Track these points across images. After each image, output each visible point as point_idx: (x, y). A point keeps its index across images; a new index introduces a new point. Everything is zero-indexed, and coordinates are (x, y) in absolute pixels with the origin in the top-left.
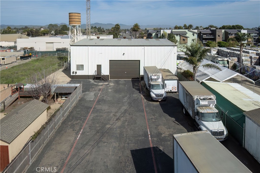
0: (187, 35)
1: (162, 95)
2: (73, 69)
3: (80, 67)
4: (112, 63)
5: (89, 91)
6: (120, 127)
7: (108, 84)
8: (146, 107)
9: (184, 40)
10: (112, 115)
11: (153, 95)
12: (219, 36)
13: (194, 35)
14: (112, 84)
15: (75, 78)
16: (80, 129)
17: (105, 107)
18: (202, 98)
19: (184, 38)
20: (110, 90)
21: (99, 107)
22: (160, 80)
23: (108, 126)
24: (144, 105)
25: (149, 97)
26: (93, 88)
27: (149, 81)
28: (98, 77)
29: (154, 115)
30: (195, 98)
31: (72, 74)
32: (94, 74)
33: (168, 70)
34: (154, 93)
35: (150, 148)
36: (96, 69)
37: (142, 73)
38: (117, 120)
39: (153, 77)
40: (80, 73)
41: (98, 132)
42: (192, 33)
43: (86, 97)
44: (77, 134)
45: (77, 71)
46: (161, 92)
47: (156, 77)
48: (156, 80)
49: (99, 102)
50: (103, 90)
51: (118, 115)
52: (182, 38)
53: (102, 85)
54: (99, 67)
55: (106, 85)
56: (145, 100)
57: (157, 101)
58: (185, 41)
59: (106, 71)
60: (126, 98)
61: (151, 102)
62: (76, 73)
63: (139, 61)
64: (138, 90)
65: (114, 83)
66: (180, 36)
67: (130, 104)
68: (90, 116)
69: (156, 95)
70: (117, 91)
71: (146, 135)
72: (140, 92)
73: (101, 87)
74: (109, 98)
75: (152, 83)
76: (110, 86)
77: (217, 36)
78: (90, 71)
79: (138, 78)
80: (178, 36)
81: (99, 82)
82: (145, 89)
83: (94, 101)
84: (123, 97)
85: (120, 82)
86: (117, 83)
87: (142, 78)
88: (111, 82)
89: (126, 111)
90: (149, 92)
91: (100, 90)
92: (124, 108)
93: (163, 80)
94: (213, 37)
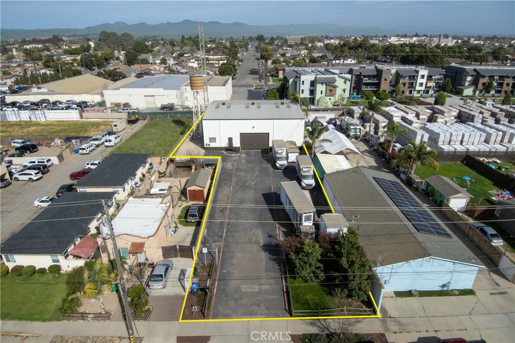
0: (336, 84)
1: (285, 165)
2: (206, 141)
3: (213, 140)
4: (243, 136)
5: (226, 162)
6: (255, 185)
7: (240, 156)
8: (272, 173)
9: (331, 91)
10: (248, 178)
11: (278, 165)
12: (385, 80)
13: (345, 84)
14: (243, 156)
15: (210, 151)
16: (231, 185)
17: (243, 174)
18: (305, 167)
19: (332, 88)
20: (243, 161)
21: (238, 173)
22: (284, 153)
23: (247, 184)
24: (271, 172)
25: (275, 167)
26: (228, 159)
27: (275, 154)
28: (230, 149)
29: (277, 178)
30: (301, 167)
31: (205, 146)
32: (227, 146)
33: (295, 142)
34: (279, 163)
35: (272, 193)
36: (227, 141)
37: (271, 145)
38: (252, 181)
39: (279, 152)
40: (212, 145)
41: (242, 187)
42: (344, 80)
43: (225, 167)
44: (230, 187)
45: (210, 143)
46: (284, 162)
47: (281, 152)
48: (281, 153)
49: (237, 170)
50: (238, 160)
51: (253, 178)
52: (329, 88)
53: (235, 156)
54: (230, 140)
55: (239, 156)
56: (272, 169)
57: (281, 169)
58: (333, 92)
59: (237, 143)
60: (257, 167)
61: (276, 170)
62: (209, 145)
63: (269, 133)
64: (267, 160)
65: (245, 154)
66: (327, 85)
67: (260, 171)
68: (234, 179)
69: (280, 165)
70: (249, 162)
71: (271, 188)
72: (268, 163)
73: (235, 158)
74: (244, 168)
75: (278, 156)
76: (243, 157)
77: (383, 80)
78: (223, 143)
79: (268, 149)
80: (324, 85)
81: (231, 154)
82: (272, 160)
83: (233, 170)
84: (255, 167)
85: (251, 153)
86: (247, 154)
87: (271, 149)
88: (242, 153)
89: (257, 176)
90: (276, 162)
91: (234, 161)
92: (257, 174)
93: (287, 154)
94: (377, 81)
